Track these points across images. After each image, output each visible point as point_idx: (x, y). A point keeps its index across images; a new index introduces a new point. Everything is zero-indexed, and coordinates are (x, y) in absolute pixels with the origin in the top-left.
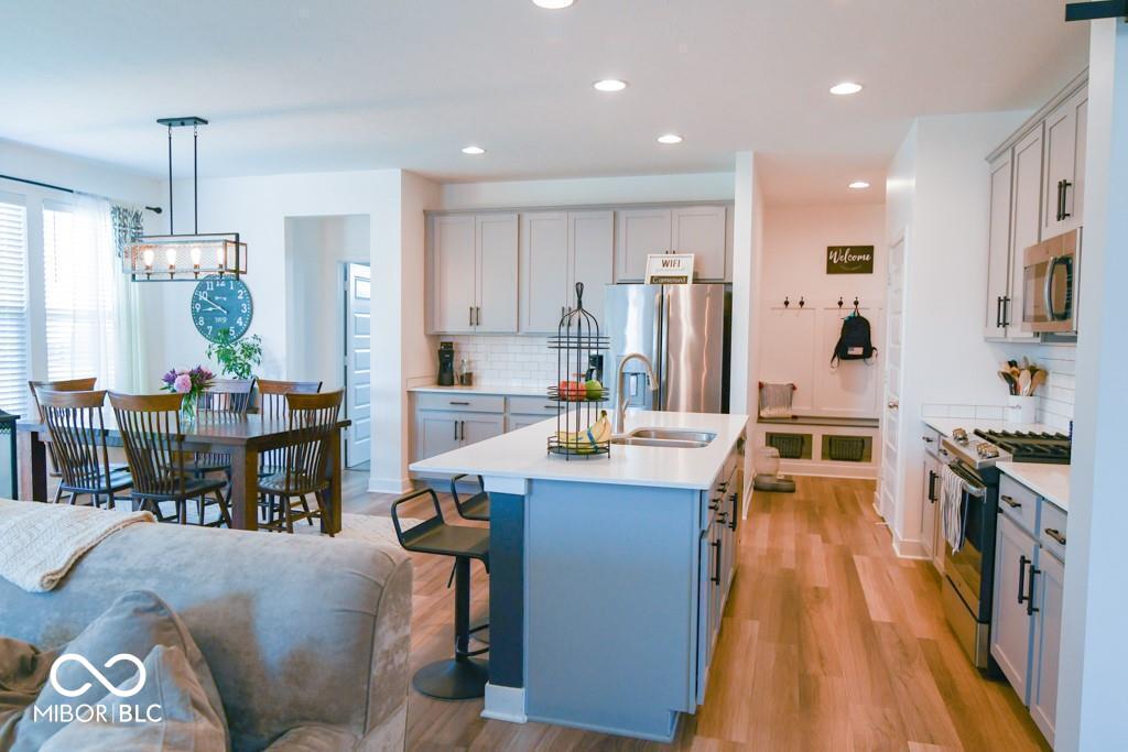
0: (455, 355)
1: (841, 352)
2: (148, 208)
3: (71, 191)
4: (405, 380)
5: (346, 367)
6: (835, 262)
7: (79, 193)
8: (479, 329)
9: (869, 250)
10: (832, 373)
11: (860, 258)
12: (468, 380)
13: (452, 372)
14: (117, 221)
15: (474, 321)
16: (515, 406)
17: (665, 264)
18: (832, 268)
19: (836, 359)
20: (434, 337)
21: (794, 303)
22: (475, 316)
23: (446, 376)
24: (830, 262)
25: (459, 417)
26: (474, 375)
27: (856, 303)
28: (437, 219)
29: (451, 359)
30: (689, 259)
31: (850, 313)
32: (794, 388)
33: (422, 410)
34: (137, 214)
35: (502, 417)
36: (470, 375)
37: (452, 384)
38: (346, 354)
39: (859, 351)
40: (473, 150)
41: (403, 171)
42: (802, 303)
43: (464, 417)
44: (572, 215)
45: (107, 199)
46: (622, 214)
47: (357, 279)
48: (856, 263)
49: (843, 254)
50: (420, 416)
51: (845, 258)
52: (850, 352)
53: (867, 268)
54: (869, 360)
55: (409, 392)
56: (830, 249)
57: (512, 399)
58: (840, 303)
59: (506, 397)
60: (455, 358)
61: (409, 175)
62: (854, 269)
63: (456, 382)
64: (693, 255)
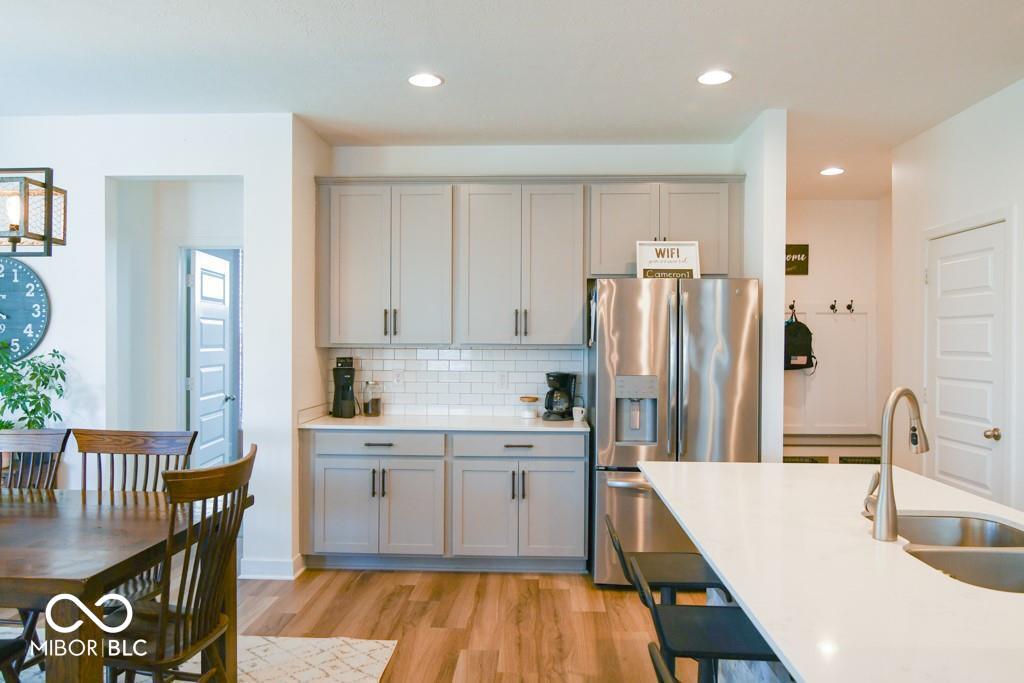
0: (356, 373)
4: (297, 413)
5: (188, 393)
8: (396, 339)
9: (805, 249)
11: (794, 257)
12: (373, 408)
13: (352, 397)
15: (390, 329)
16: (460, 446)
17: (660, 254)
20: (325, 351)
22: (391, 322)
23: (346, 404)
25: (375, 464)
26: (382, 401)
27: (792, 307)
28: (335, 189)
29: (351, 382)
30: (693, 247)
31: (788, 318)
33: (320, 455)
35: (441, 462)
36: (376, 402)
37: (352, 415)
38: (188, 375)
39: (802, 360)
40: (425, 80)
41: (295, 116)
43: (385, 464)
44: (528, 189)
46: (595, 189)
47: (204, 271)
48: (791, 263)
50: (319, 465)
52: (794, 361)
53: (804, 268)
54: (809, 371)
55: (301, 430)
57: (456, 437)
59: (447, 435)
60: (356, 379)
61: (302, 123)
63: (357, 412)
64: (697, 243)
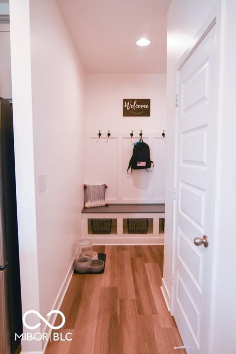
1: (133, 165)
6: (128, 109)
9: (147, 102)
10: (128, 178)
11: (142, 106)
18: (127, 113)
19: (130, 169)
21: (104, 135)
24: (125, 109)
27: (141, 134)
31: (137, 141)
32: (106, 187)
39: (143, 164)
42: (109, 135)
48: (140, 110)
49: (133, 104)
51: (134, 106)
52: (138, 165)
53: (146, 113)
54: (149, 169)
56: (125, 101)
58: (132, 135)
62: (139, 113)
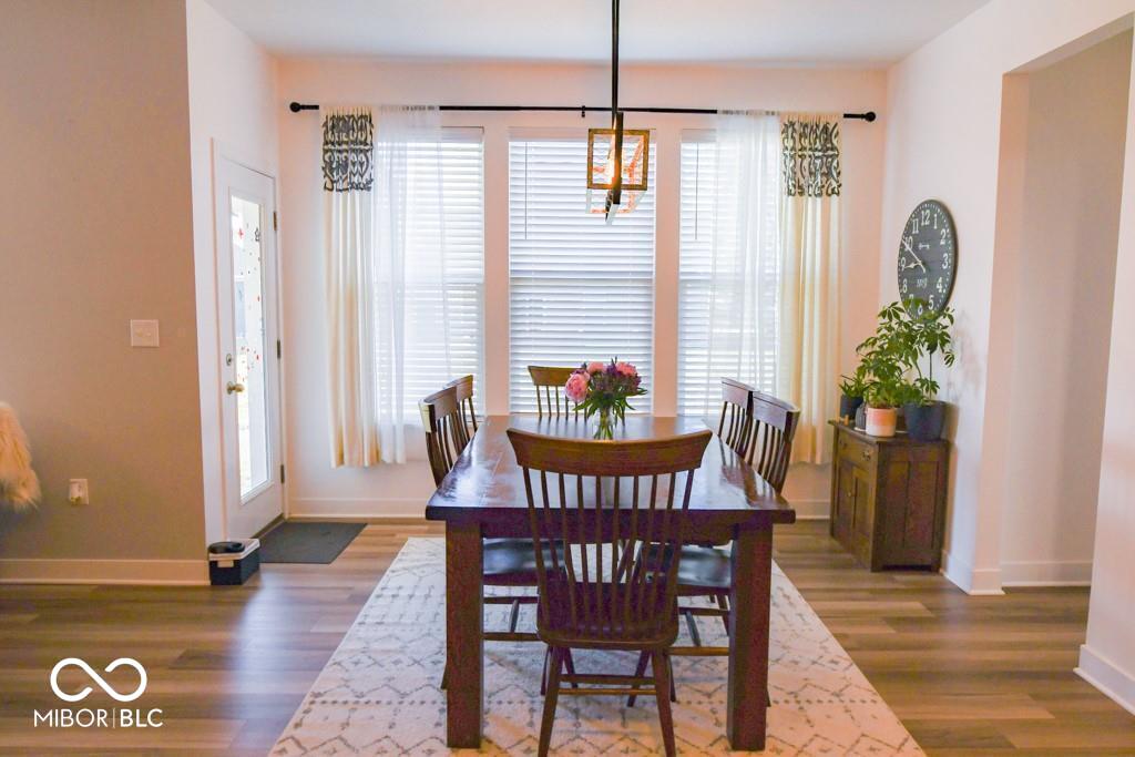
2: (846, 116)
3: (715, 112)
7: (726, 112)
14: (790, 144)
34: (826, 128)
45: (773, 113)
